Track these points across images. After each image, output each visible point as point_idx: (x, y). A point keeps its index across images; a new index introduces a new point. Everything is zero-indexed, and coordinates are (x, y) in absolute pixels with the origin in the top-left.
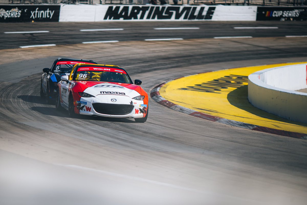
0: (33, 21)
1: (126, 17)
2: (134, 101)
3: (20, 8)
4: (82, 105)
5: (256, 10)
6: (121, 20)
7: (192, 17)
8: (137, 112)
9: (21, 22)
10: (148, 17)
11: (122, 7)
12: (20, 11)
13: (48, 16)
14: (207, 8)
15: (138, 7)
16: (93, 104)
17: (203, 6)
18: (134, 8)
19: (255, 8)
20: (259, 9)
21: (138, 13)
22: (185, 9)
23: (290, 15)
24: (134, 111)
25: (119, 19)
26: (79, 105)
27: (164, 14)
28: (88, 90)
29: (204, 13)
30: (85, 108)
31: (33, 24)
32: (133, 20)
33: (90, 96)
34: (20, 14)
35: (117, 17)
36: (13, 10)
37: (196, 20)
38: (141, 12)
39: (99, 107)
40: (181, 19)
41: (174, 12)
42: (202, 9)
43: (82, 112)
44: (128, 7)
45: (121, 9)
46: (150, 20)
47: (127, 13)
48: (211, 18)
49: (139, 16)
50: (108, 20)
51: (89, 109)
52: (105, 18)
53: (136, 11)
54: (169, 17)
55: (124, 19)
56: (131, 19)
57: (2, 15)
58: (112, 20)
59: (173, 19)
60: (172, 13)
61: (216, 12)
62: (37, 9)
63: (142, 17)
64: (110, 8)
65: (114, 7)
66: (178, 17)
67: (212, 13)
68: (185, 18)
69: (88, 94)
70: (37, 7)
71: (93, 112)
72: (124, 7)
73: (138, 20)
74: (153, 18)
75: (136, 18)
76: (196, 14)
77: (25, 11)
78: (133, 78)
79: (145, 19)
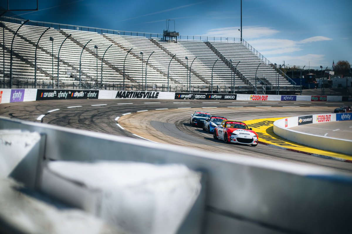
0: (88, 99)
1: (124, 97)
2: (254, 137)
3: (84, 91)
4: (232, 138)
5: (175, 94)
6: (122, 98)
7: (150, 97)
8: (254, 142)
9: (83, 99)
10: (133, 97)
11: (123, 91)
12: (84, 93)
13: (94, 96)
14: (156, 92)
15: (129, 92)
16: (237, 138)
17: (154, 92)
18: (128, 92)
19: (174, 93)
20: (176, 94)
21: (129, 95)
22: (147, 93)
23: (188, 97)
24: (253, 141)
25: (121, 98)
26: (231, 138)
27: (139, 96)
28: (234, 132)
29: (155, 95)
30: (233, 140)
31: (88, 100)
32: (127, 98)
33: (235, 135)
34: (83, 95)
35: (121, 97)
36: (81, 92)
37: (151, 99)
38: (130, 94)
39: (239, 139)
40: (146, 98)
41: (143, 94)
42: (154, 93)
43: (232, 141)
44: (125, 92)
45: (122, 93)
46: (134, 98)
47: (125, 95)
48: (157, 98)
49: (129, 96)
50: (117, 98)
51: (235, 140)
52: (116, 97)
53: (128, 94)
54: (141, 97)
55: (124, 98)
56: (126, 98)
57: (77, 95)
58: (119, 98)
59: (142, 98)
60: (142, 95)
61: (159, 95)
62: (90, 92)
63: (130, 97)
64: (119, 92)
65: (120, 91)
66: (144, 97)
67: (158, 95)
68: (147, 97)
69: (234, 134)
70: (90, 91)
71: (237, 141)
72: (124, 92)
73: (129, 98)
74: (135, 97)
75: (128, 97)
76: (151, 95)
77: (86, 93)
78: (249, 128)
79: (132, 98)
